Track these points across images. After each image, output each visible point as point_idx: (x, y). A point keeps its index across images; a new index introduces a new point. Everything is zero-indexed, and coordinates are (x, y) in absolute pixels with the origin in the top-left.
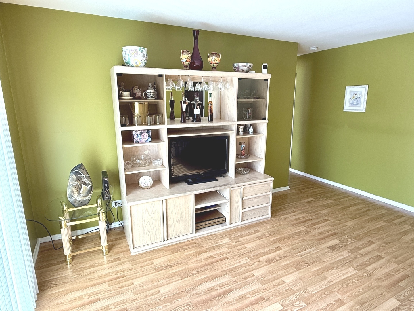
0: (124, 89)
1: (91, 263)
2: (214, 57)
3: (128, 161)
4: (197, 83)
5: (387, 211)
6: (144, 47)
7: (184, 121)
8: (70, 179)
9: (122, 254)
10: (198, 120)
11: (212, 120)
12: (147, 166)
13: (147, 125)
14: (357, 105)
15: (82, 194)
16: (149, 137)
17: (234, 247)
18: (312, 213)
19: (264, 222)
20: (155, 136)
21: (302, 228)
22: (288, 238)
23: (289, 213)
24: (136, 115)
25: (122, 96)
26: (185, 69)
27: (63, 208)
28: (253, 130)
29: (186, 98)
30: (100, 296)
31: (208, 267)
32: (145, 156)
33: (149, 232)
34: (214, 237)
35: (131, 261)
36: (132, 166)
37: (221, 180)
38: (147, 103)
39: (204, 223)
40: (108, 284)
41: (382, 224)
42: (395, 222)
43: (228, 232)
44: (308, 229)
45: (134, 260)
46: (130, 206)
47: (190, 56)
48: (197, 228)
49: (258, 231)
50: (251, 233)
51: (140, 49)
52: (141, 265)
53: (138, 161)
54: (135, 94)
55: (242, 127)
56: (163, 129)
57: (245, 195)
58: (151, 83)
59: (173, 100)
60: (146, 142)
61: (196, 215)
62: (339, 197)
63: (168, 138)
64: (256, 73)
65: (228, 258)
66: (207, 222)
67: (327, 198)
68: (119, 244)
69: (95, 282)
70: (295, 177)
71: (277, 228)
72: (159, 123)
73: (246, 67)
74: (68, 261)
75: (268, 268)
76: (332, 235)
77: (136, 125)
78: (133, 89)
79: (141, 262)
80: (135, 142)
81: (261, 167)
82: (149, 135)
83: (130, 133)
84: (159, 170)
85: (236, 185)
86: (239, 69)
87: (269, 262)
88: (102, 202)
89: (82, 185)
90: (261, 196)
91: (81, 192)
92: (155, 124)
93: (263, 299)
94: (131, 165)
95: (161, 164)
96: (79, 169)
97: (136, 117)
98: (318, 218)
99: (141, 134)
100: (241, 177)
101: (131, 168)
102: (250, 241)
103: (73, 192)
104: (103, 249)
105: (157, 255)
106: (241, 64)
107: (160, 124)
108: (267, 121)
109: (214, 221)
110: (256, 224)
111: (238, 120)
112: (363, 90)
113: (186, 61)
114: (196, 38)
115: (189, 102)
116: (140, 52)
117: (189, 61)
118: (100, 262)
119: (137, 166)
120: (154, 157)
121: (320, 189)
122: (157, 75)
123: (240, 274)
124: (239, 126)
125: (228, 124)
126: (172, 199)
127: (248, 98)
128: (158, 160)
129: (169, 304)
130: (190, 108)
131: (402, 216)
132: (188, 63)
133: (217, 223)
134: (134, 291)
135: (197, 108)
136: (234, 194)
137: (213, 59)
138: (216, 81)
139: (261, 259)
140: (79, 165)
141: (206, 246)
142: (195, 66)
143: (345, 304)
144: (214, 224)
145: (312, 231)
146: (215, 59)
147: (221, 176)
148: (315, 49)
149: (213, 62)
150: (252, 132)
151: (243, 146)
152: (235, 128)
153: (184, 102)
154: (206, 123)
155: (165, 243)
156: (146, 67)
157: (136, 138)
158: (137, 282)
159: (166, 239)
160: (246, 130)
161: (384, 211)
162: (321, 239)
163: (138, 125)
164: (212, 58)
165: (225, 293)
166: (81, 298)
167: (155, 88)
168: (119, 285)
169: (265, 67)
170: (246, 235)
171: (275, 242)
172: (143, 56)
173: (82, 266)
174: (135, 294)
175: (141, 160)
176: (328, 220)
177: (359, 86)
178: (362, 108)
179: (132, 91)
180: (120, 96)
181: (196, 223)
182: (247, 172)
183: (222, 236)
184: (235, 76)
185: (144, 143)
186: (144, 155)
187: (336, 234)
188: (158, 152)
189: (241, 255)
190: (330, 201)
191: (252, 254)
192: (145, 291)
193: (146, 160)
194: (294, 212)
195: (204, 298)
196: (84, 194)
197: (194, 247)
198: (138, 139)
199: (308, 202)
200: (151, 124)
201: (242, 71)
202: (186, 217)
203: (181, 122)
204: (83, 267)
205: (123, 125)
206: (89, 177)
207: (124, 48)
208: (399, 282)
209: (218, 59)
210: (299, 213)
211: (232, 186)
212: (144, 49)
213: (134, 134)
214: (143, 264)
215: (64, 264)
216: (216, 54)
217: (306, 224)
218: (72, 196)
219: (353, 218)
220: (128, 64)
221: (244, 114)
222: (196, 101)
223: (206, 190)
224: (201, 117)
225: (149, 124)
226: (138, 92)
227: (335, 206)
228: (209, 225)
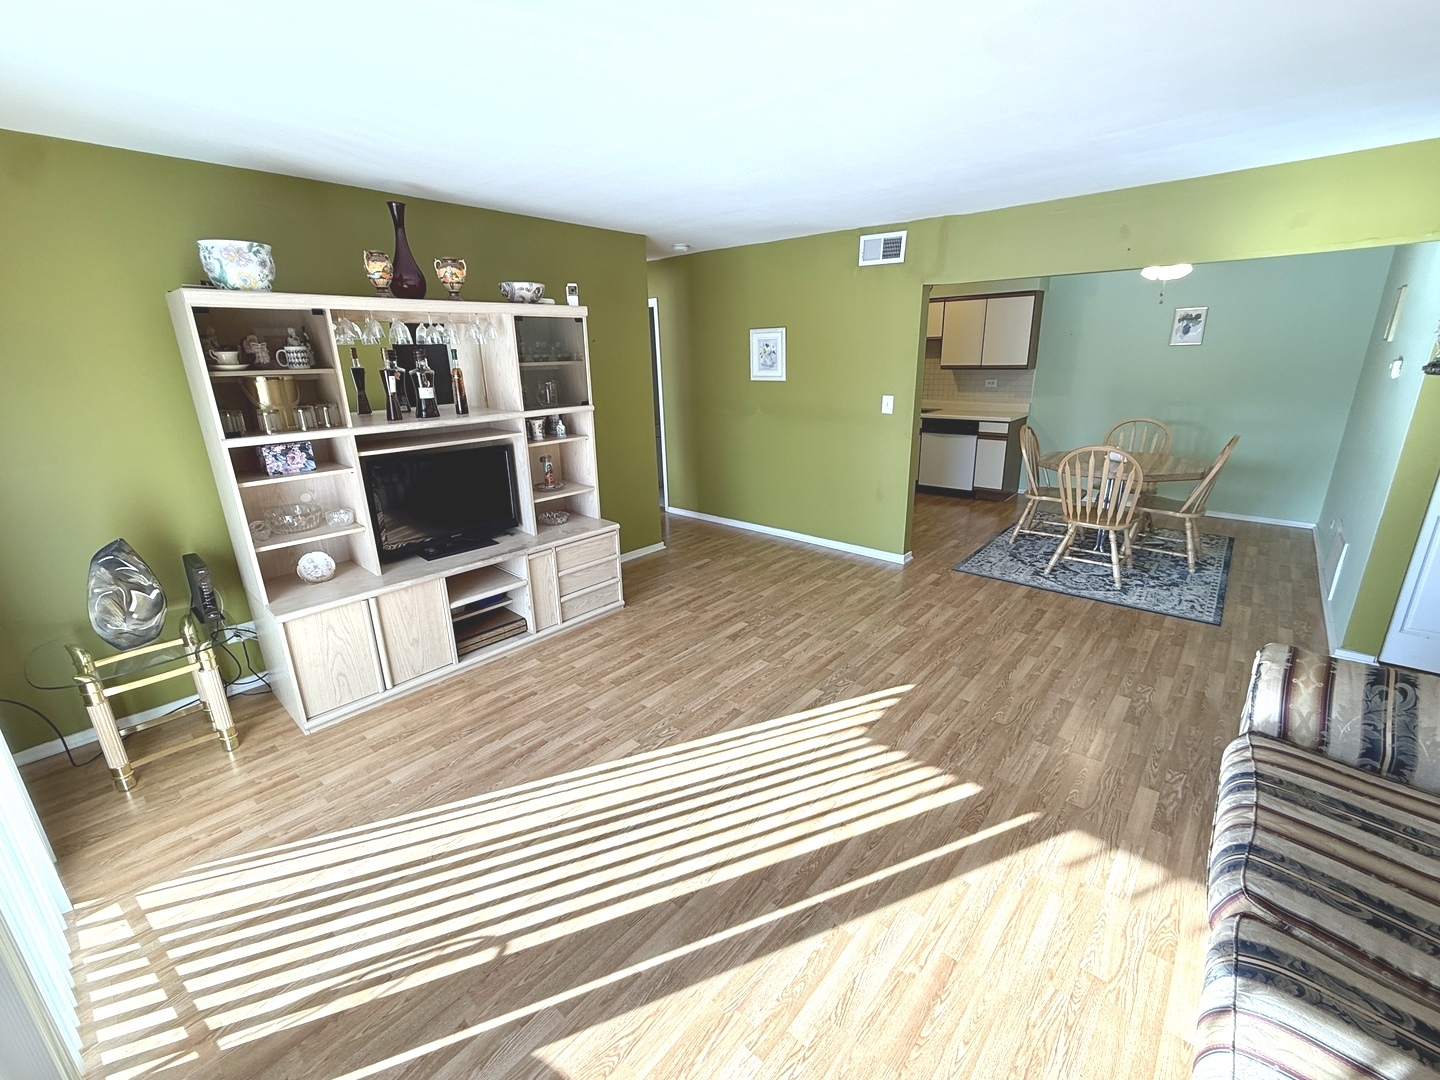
0: (216, 344)
1: (196, 773)
2: (449, 268)
3: (258, 522)
4: (418, 324)
5: (831, 562)
6: (261, 243)
7: (395, 416)
8: (93, 582)
9: (280, 737)
10: (433, 414)
11: (465, 411)
12: (314, 528)
13: (299, 430)
14: (771, 366)
15: (135, 616)
16: (309, 458)
17: (549, 671)
18: (703, 585)
19: (611, 617)
20: (325, 456)
21: (684, 614)
22: (657, 636)
23: (661, 592)
24: (263, 407)
25: (216, 363)
26: (380, 296)
27: (77, 661)
28: (566, 428)
29: (395, 362)
30: (240, 825)
31: (495, 716)
32: (304, 507)
33: (345, 676)
34: (505, 661)
35: (307, 745)
36: (272, 532)
37: (505, 542)
38: (290, 378)
39: (477, 639)
40: (255, 800)
41: (820, 583)
42: (839, 577)
43: (534, 648)
44: (694, 615)
45: (314, 741)
46: (284, 624)
47: (388, 264)
48: (463, 651)
49: (598, 635)
50: (584, 641)
51: (251, 246)
52: (333, 747)
53: (288, 518)
54: (253, 356)
55: (540, 422)
56: (345, 438)
57: (562, 566)
58: (293, 327)
59: (359, 366)
60: (302, 471)
61: (456, 626)
62: (756, 549)
63: (360, 458)
64: (556, 304)
65: (536, 694)
66: (485, 636)
67: (735, 555)
68: (264, 721)
69: (217, 805)
70: (678, 522)
71: (636, 623)
72: (330, 423)
73: (528, 290)
74: (124, 781)
75: (616, 691)
76: (736, 615)
77: (269, 432)
78: (245, 344)
79: (332, 743)
80: (271, 474)
81: (592, 505)
82: (308, 454)
83: (254, 451)
84: (347, 535)
85: (539, 548)
86: (513, 294)
87: (617, 682)
88: (197, 631)
89: (133, 593)
90: (598, 565)
91: (132, 609)
92: (322, 427)
93: (604, 741)
94: (269, 531)
95: (351, 520)
96: (115, 553)
97: (265, 414)
98: (714, 592)
99: (285, 453)
100: (550, 532)
101: (270, 536)
102: (581, 656)
103: (106, 611)
104: (222, 736)
105: (372, 721)
106: (517, 285)
107: (333, 426)
108: (593, 408)
109: (501, 630)
110: (595, 622)
111: (527, 408)
112: (777, 337)
113: (381, 277)
114: (399, 223)
115: (404, 370)
116: (251, 254)
117: (388, 276)
118: (219, 767)
119: (287, 531)
120: (330, 507)
121: (724, 540)
122: (308, 311)
123: (560, 714)
124: (533, 422)
125: (504, 418)
126: (390, 595)
127: (546, 360)
128: (342, 511)
129: (414, 795)
130: (407, 387)
131: (852, 566)
132: (386, 281)
133: (507, 635)
134: (327, 795)
135: (424, 386)
136: (539, 567)
137: (449, 274)
138: (461, 320)
139: (603, 680)
140: (112, 544)
141: (485, 681)
142: (405, 286)
143: (743, 713)
144: (502, 637)
145: (701, 615)
146: (452, 274)
147: (506, 534)
148: (685, 249)
149: (450, 280)
150: (563, 432)
151: (547, 464)
152: (522, 426)
153: (388, 371)
154: (453, 419)
155: (387, 694)
156: (273, 291)
157: (271, 464)
158: (328, 780)
159: (389, 685)
160: (549, 427)
161: (827, 562)
162: (717, 626)
163: (273, 432)
164: (444, 270)
165: (531, 750)
166: (188, 840)
167: (308, 341)
168: (284, 796)
169: (572, 291)
170: (574, 646)
171: (631, 647)
172: (263, 264)
173: (171, 783)
174: (329, 800)
175: (295, 516)
176: (731, 593)
177: (766, 330)
178: (779, 374)
179: (243, 349)
180: (212, 364)
181: (458, 642)
182: (564, 520)
183: (523, 657)
184: (507, 312)
185: (297, 474)
186: (301, 504)
187: (742, 613)
188: (338, 492)
189: (561, 684)
190: (739, 559)
191: (585, 677)
192: (353, 788)
193: (309, 514)
194: (672, 588)
195: (488, 767)
196: (144, 614)
197: (458, 689)
198: (278, 466)
199: (699, 568)
200: (309, 429)
201: (521, 299)
202: (431, 631)
203: (389, 418)
204: (174, 786)
205: (229, 435)
206: (148, 572)
207: (203, 243)
208: (827, 665)
209: (461, 274)
210: (681, 590)
211: (531, 551)
212: (261, 246)
213: (265, 454)
214: (339, 745)
215: (115, 792)
216: (454, 261)
217: (692, 606)
218: (108, 622)
219: (775, 582)
220: (220, 282)
221: (541, 396)
222: (421, 369)
223: (470, 565)
224: (439, 407)
225: (304, 428)
226: (261, 352)
227: (747, 566)
228: (489, 642)
